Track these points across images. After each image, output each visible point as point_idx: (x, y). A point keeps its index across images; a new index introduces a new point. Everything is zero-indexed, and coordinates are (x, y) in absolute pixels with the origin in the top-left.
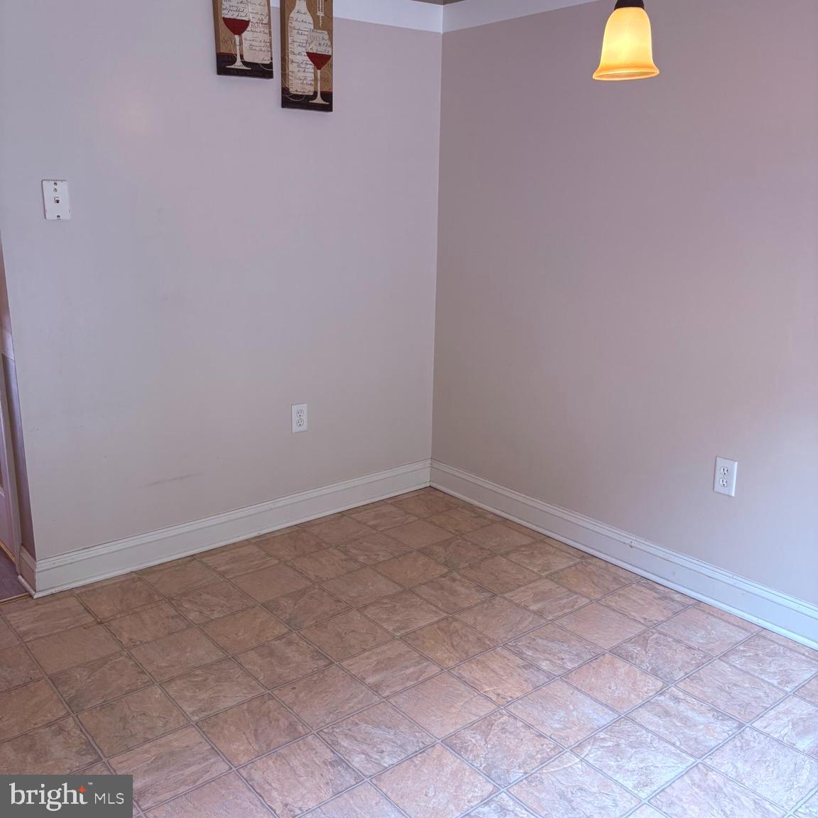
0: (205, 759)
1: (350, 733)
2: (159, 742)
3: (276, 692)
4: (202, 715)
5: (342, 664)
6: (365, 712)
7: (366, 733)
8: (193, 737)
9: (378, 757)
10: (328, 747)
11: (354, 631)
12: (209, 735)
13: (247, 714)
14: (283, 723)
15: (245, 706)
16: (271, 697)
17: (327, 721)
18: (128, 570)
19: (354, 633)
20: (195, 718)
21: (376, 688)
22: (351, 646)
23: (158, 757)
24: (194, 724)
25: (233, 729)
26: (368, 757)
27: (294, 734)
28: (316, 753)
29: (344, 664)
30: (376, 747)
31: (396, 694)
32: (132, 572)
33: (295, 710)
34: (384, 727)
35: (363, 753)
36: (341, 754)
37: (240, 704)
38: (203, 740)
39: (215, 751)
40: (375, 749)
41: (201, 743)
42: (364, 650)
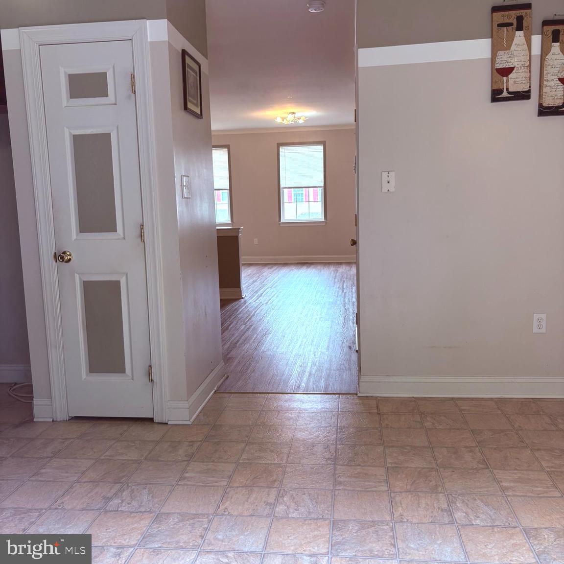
0: (379, 482)
1: (467, 502)
2: (364, 468)
3: (441, 469)
4: (393, 465)
5: (494, 471)
6: (486, 497)
7: (477, 505)
8: (382, 471)
9: (473, 518)
10: (447, 502)
11: (518, 459)
12: (389, 474)
13: (416, 473)
14: (433, 483)
15: (419, 469)
16: (437, 470)
17: (459, 492)
18: (411, 396)
19: (517, 460)
20: (390, 465)
21: (504, 489)
22: (508, 465)
23: (359, 473)
24: (386, 467)
25: (404, 476)
26: (467, 516)
27: (434, 490)
28: (438, 502)
29: (495, 471)
30: (476, 513)
31: (514, 496)
32: (413, 397)
33: (444, 481)
34: (491, 507)
35: (466, 513)
36: (452, 508)
37: (416, 468)
38: (385, 475)
39: (387, 481)
40: (475, 514)
41: (383, 475)
42: (516, 470)
